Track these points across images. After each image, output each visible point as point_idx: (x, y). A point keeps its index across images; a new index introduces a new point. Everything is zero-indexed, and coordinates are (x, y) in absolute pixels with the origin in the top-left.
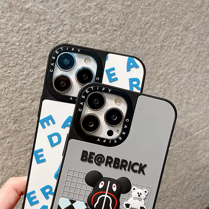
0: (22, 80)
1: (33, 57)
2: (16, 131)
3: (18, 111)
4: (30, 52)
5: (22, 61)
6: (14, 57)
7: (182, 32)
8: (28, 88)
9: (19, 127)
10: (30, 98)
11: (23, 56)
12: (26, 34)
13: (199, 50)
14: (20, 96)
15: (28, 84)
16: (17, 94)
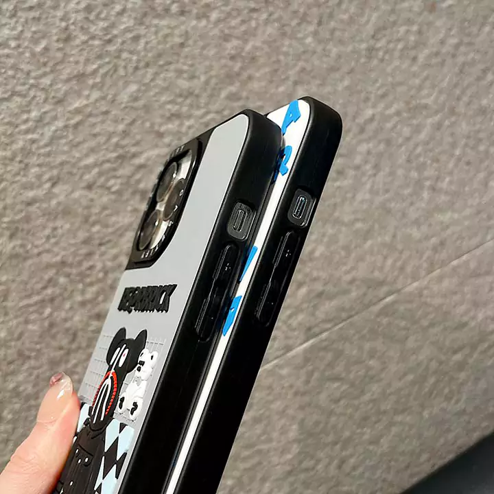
0: (27, 132)
1: (51, 77)
2: (16, 256)
3: (18, 207)
4: (45, 64)
5: (27, 86)
6: (5, 76)
7: (420, 14)
8: (42, 151)
9: (22, 246)
10: (46, 177)
11: (28, 73)
12: (34, 18)
13: (461, 59)
14: (22, 173)
15: (42, 143)
16: (15, 167)
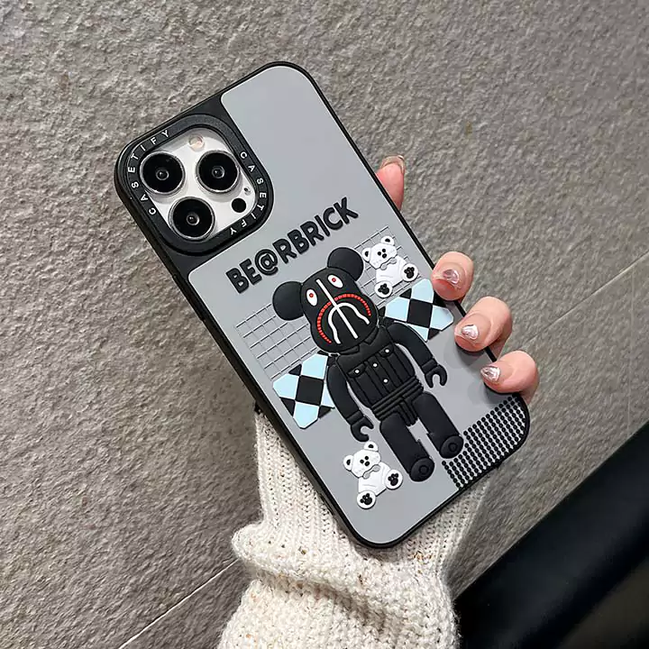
0: (81, 288)
1: (110, 224)
2: (58, 428)
3: (64, 373)
4: (106, 211)
5: (85, 237)
6: (63, 226)
7: (458, 137)
8: (94, 308)
9: (66, 416)
10: (96, 336)
11: (88, 222)
12: (99, 160)
13: (489, 181)
14: (71, 334)
15: (95, 299)
16: (64, 328)
